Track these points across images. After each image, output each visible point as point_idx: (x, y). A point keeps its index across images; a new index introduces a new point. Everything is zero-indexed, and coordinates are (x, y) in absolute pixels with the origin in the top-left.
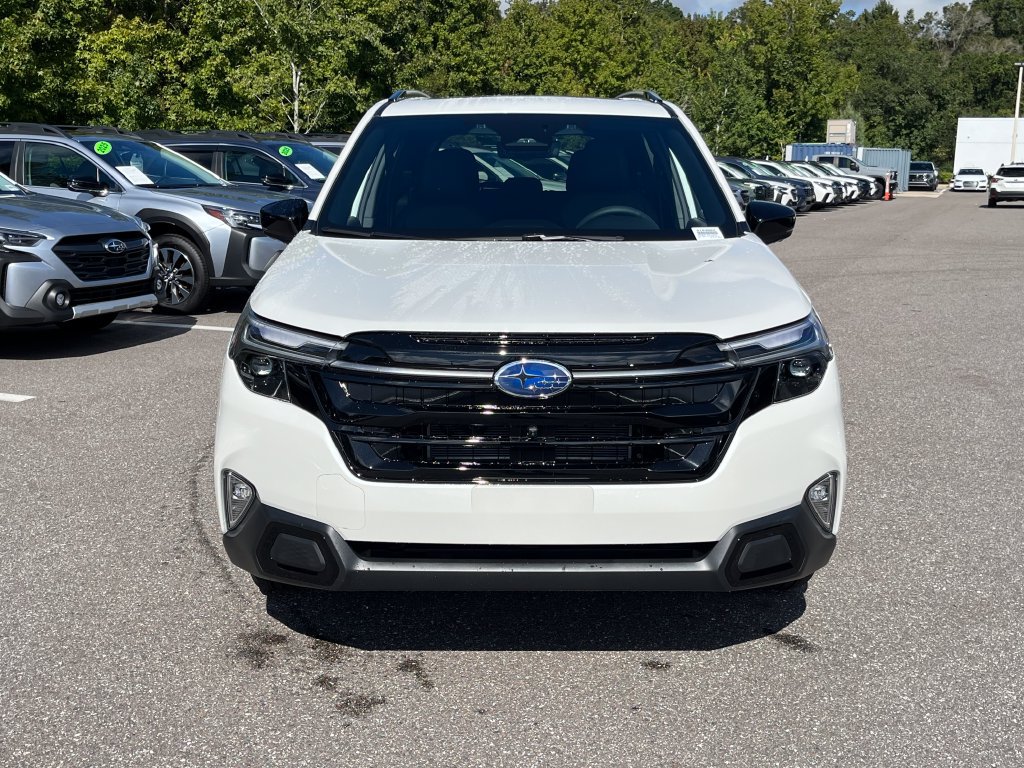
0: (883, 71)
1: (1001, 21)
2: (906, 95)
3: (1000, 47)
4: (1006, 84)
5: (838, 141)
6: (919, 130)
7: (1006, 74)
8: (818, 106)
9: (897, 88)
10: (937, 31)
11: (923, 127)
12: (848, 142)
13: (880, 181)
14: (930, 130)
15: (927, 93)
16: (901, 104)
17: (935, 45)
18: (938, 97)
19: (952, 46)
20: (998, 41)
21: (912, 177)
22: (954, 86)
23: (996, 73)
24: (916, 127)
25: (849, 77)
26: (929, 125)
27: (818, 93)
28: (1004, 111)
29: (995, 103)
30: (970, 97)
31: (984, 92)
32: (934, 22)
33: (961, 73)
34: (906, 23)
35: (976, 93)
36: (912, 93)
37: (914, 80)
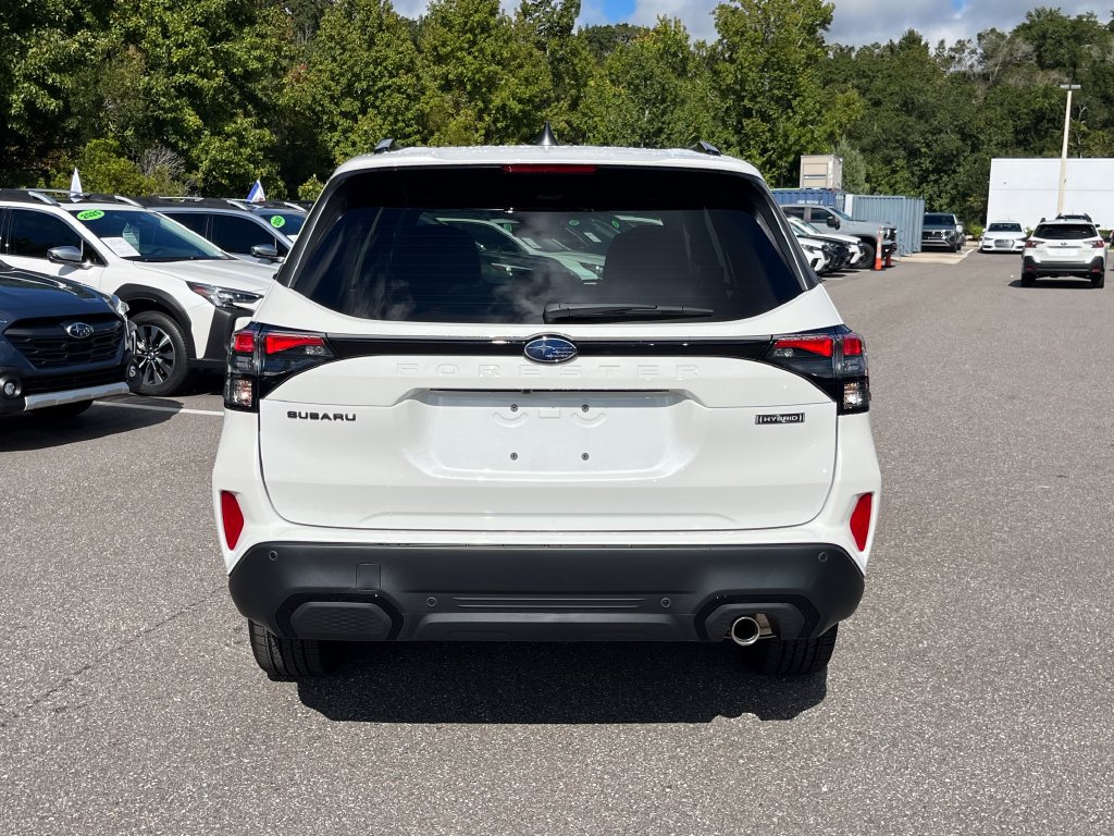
0: (908, 107)
1: (1045, 51)
2: (934, 134)
3: (1042, 80)
4: (1051, 121)
5: (816, 185)
6: (949, 175)
7: (1052, 110)
8: (803, 141)
9: (923, 126)
10: (970, 62)
11: (954, 172)
12: (830, 186)
13: (868, 241)
14: (962, 174)
15: (958, 132)
16: (928, 146)
17: (969, 78)
18: (971, 136)
19: (988, 79)
20: (1041, 73)
21: (926, 235)
22: (989, 122)
23: (1041, 109)
24: (945, 172)
25: (848, 105)
26: (961, 169)
27: (803, 124)
28: (1050, 153)
29: (1038, 144)
30: (1010, 137)
31: (1027, 130)
32: (967, 51)
33: (999, 109)
34: (938, 56)
35: (1017, 132)
36: (940, 131)
37: (942, 117)
